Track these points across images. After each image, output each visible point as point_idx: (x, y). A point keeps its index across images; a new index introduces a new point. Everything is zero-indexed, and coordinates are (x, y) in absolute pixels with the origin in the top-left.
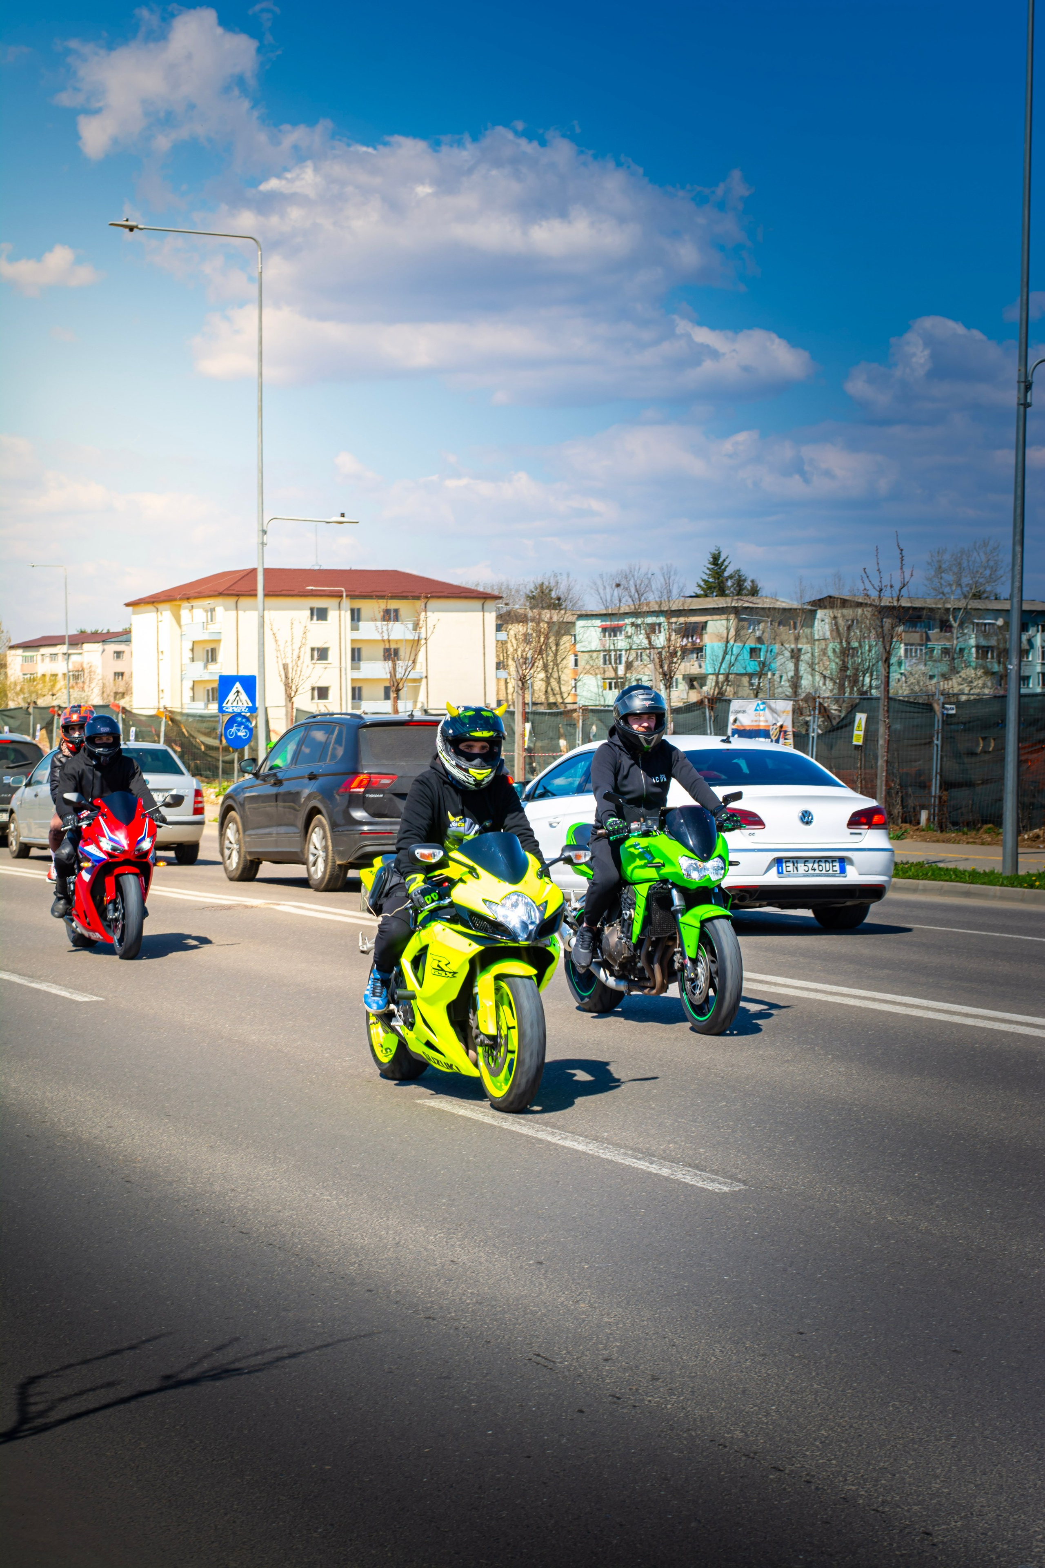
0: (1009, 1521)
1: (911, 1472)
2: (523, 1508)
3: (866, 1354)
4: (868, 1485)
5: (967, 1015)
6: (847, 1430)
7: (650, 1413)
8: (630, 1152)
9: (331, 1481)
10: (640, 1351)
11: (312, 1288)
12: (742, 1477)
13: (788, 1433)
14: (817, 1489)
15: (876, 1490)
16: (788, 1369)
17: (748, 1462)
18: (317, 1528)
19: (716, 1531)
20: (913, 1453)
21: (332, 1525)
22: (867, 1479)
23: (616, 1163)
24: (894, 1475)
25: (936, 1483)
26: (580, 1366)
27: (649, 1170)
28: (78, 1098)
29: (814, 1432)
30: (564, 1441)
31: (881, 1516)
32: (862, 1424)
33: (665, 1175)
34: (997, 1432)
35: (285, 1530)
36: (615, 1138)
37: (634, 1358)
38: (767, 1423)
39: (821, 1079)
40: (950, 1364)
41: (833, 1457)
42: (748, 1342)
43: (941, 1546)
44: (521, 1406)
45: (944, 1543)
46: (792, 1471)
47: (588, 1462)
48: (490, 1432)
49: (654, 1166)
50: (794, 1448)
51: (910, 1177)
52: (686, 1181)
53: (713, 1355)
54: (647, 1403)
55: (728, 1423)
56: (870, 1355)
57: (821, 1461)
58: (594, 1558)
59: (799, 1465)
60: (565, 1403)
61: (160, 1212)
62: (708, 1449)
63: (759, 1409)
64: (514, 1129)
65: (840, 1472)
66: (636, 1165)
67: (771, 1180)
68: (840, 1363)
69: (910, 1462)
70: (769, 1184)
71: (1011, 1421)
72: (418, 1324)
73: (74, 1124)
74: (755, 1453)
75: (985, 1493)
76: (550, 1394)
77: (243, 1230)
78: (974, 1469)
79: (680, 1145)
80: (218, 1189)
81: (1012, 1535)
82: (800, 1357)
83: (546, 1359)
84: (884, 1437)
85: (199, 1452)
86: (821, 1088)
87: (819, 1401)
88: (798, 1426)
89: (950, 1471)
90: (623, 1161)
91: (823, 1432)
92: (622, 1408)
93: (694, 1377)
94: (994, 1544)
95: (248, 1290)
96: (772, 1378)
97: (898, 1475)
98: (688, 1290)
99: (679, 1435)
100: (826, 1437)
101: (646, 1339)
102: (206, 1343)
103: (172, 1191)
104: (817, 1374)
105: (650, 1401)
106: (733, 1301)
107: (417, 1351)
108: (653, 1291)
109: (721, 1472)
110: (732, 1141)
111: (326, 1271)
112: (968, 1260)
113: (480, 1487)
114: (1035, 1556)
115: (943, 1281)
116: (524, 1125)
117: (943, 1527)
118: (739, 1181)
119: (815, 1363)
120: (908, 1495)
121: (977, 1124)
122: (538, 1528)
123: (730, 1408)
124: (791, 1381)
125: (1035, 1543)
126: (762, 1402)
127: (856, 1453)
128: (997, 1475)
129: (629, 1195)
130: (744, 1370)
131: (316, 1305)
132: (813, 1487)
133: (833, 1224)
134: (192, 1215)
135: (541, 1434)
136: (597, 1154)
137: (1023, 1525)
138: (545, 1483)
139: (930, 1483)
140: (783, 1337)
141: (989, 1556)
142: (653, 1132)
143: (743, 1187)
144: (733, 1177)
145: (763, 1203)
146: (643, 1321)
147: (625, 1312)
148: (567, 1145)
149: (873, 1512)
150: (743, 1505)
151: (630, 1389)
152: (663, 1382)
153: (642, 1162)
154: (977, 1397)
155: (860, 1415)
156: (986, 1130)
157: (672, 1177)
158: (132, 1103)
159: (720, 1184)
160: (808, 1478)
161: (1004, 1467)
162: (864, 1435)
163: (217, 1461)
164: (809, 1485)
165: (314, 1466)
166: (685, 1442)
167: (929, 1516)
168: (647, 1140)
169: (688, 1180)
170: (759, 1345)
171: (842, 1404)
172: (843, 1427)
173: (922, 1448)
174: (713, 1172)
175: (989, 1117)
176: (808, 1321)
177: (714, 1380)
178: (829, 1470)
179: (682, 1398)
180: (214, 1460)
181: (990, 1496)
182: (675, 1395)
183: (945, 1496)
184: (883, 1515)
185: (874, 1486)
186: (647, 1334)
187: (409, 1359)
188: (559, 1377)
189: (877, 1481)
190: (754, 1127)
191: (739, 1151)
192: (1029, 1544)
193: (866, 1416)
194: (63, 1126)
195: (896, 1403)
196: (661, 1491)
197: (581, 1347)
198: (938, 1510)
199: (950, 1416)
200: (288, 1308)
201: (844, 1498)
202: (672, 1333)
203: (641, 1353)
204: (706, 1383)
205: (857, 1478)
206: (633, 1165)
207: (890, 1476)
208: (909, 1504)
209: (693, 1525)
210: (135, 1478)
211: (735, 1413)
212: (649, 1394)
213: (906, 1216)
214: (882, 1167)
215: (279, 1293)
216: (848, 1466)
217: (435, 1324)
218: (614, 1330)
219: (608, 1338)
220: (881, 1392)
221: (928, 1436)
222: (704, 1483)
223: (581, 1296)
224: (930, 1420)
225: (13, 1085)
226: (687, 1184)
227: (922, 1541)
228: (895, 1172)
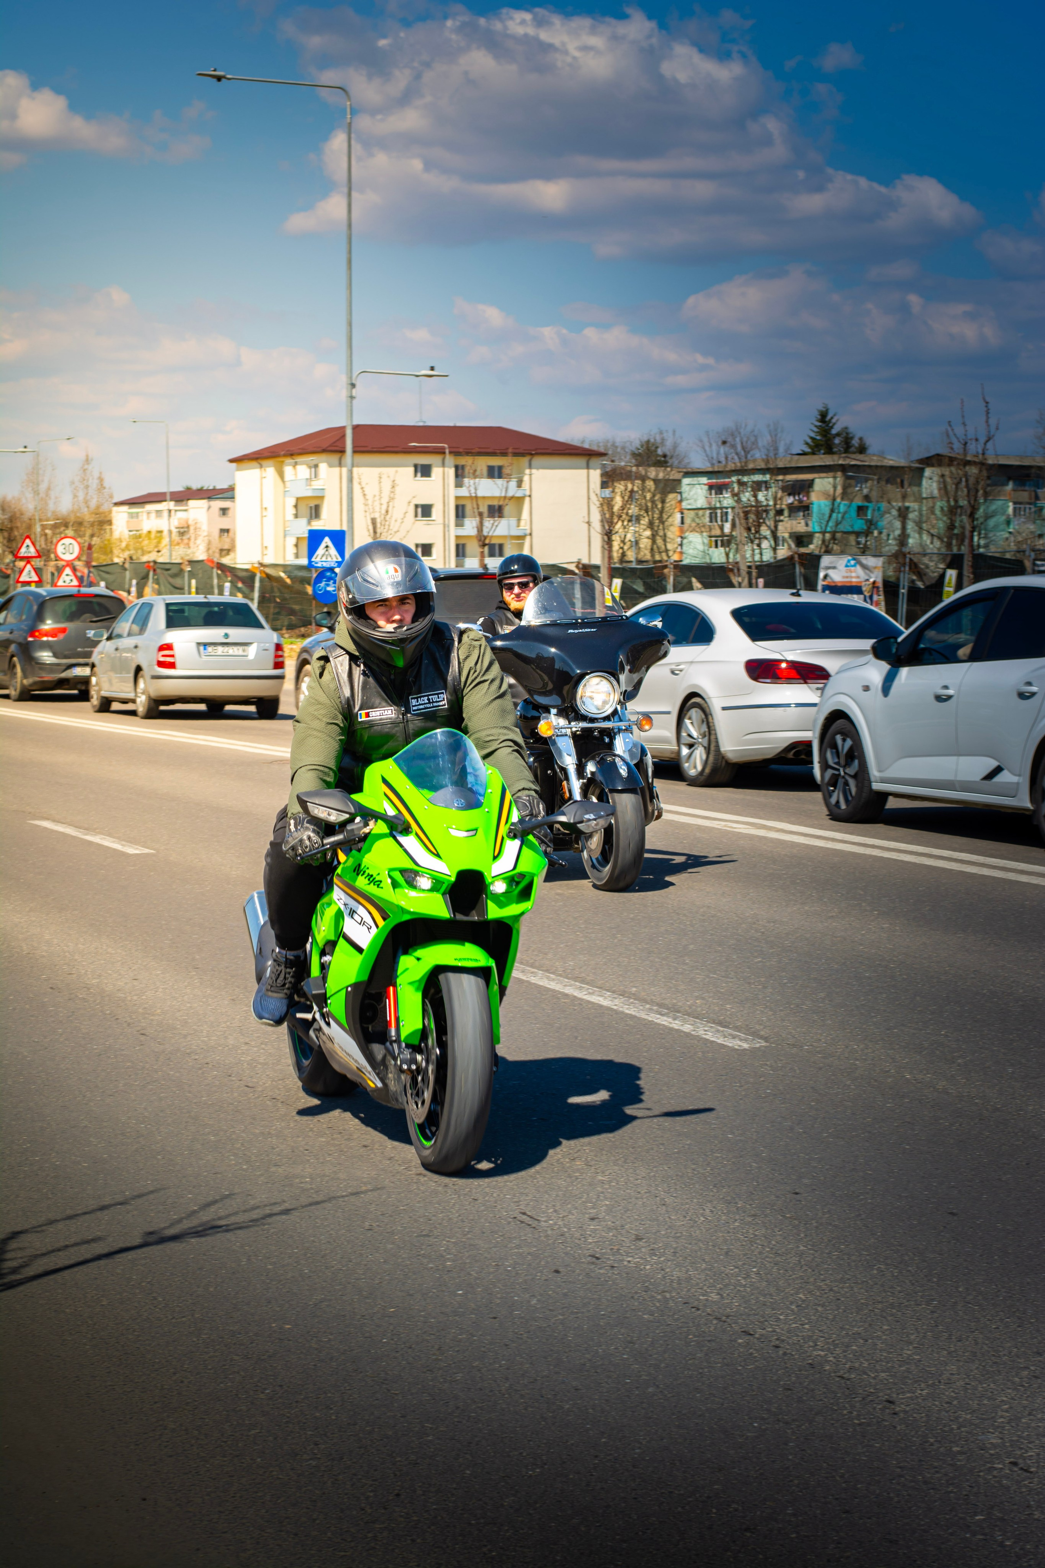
0: (977, 1390)
1: (884, 1337)
2: (479, 1370)
3: (860, 1215)
4: (838, 1351)
5: (1022, 872)
6: (826, 1293)
7: (627, 1274)
8: (655, 1008)
9: (289, 1340)
10: (628, 1210)
11: (307, 1144)
12: (709, 1341)
13: (765, 1295)
14: (785, 1354)
15: (845, 1356)
16: (776, 1230)
17: (719, 1326)
18: (265, 1389)
19: (673, 1396)
20: (889, 1318)
21: (281, 1386)
22: (838, 1344)
23: (639, 1019)
24: (866, 1341)
25: (908, 1350)
26: (565, 1226)
27: (671, 1026)
28: (110, 950)
29: (792, 1295)
30: (534, 1302)
31: (845, 1383)
32: (842, 1288)
33: (687, 1031)
34: (980, 1298)
35: (231, 1391)
36: (643, 994)
37: (621, 1218)
38: (745, 1286)
39: (863, 935)
40: (945, 1227)
41: (807, 1321)
42: (741, 1202)
43: (902, 1415)
44: (497, 1265)
45: (905, 1412)
46: (762, 1335)
47: (554, 1324)
48: (460, 1292)
49: (677, 1022)
50: (768, 1311)
51: (937, 1035)
52: (707, 1037)
53: (702, 1215)
54: (626, 1263)
55: (705, 1285)
56: (863, 1216)
57: (794, 1325)
58: (543, 1423)
59: (770, 1329)
60: (543, 1263)
61: (169, 1065)
62: (679, 1311)
63: (740, 1271)
64: (541, 984)
65: (812, 1336)
66: (658, 1021)
67: (793, 1037)
68: (831, 1224)
69: (886, 1327)
70: (791, 1041)
71: (996, 1286)
72: (407, 1180)
73: (100, 976)
74: (728, 1317)
75: (957, 1360)
76: (528, 1253)
77: (250, 1084)
78: (950, 1335)
79: (708, 1001)
80: (232, 1042)
81: (978, 1404)
82: (790, 1218)
83: (531, 1217)
84: (862, 1301)
85: (160, 1309)
86: (861, 945)
87: (803, 1263)
88: (777, 1289)
89: (924, 1337)
90: (646, 1017)
91: (801, 1296)
92: (600, 1269)
93: (679, 1237)
94: (957, 1414)
95: (242, 1145)
96: (758, 1239)
97: (870, 1341)
98: (689, 1149)
99: (653, 1297)
100: (803, 1301)
101: (637, 1198)
102: (189, 1198)
103: (185, 1044)
104: (806, 1236)
105: (629, 1262)
106: (733, 1160)
107: (402, 1208)
108: (652, 1149)
109: (689, 1335)
110: (760, 997)
111: (324, 1126)
112: (980, 1120)
113: (439, 1349)
114: (998, 1427)
115: (952, 1141)
116: (553, 980)
117: (908, 1395)
118: (761, 1037)
119: (805, 1224)
120: (877, 1361)
121: (1013, 982)
122: (491, 1391)
123: (710, 1270)
124: (777, 1242)
125: (1000, 1413)
126: (744, 1264)
127: (831, 1317)
128: (973, 1342)
129: (646, 1052)
130: (731, 1231)
131: (308, 1161)
132: (781, 1352)
133: (848, 1083)
134: (200, 1069)
135: (512, 1295)
136: (621, 1009)
137: (990, 1394)
138: (506, 1345)
139: (902, 1349)
140: (777, 1197)
141: (950, 1425)
142: (682, 987)
143: (764, 1044)
144: (756, 1035)
145: (781, 1060)
146: (637, 1180)
147: (620, 1170)
148: (593, 1000)
149: (837, 1379)
150: (706, 1370)
151: (612, 1249)
152: (646, 1242)
153: (665, 1018)
154: (966, 1261)
155: (842, 1278)
156: (1022, 988)
157: (693, 1033)
158: (163, 955)
159: (741, 1040)
160: (777, 1342)
161: (981, 1333)
162: (843, 1299)
163: (177, 1319)
164: (777, 1349)
165: (274, 1325)
166: (658, 1305)
167: (895, 1384)
168: (674, 996)
169: (710, 1036)
170: (750, 1205)
171: (826, 1266)
172: (823, 1290)
173: (899, 1313)
174: (737, 1028)
175: (1028, 974)
176: (806, 1181)
177: (699, 1240)
178: (800, 1334)
179: (662, 1259)
180: (174, 1318)
181: (961, 1364)
182: (656, 1255)
183: (915, 1363)
184: (848, 1382)
185: (845, 1351)
186: (639, 1192)
187: (391, 1216)
188: (540, 1237)
189: (847, 1346)
190: (786, 983)
191: (767, 1007)
192: (993, 1415)
193: (849, 1279)
194: (88, 979)
195: (882, 1266)
196: (624, 1354)
197: (569, 1206)
198: (906, 1377)
199: (935, 1280)
200: (279, 1164)
201: (810, 1364)
202: (664, 1192)
203: (629, 1212)
204: (690, 1244)
205: (828, 1343)
206: (656, 1021)
207: (862, 1341)
208: (876, 1371)
209: (650, 1390)
210: (89, 1336)
211: (714, 1276)
212: (630, 1255)
213: (925, 1075)
214: (909, 1025)
215: (274, 1148)
216: (820, 1331)
217: (425, 1181)
218: (607, 1189)
219: (599, 1196)
220: (868, 1255)
221: (908, 1301)
222: (669, 1347)
223: (579, 1153)
224: (913, 1284)
225: (47, 937)
226: (707, 1040)
227: (882, 1410)
228: (921, 1030)
